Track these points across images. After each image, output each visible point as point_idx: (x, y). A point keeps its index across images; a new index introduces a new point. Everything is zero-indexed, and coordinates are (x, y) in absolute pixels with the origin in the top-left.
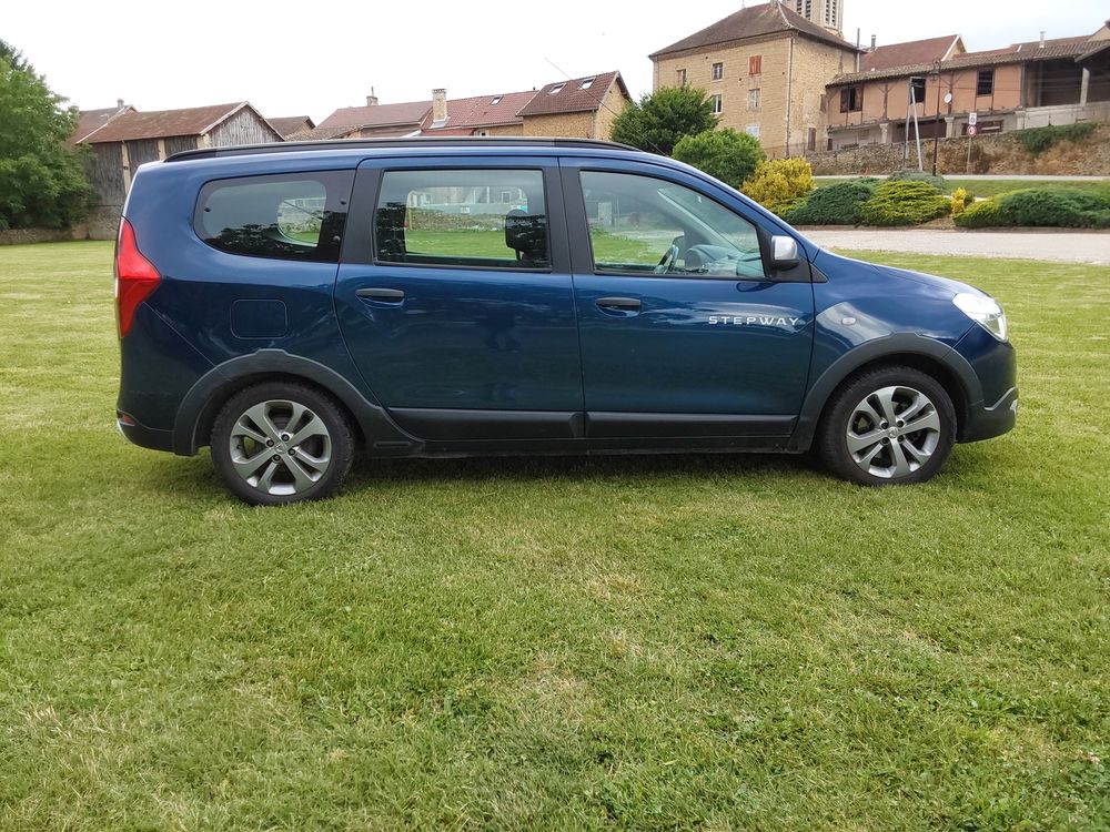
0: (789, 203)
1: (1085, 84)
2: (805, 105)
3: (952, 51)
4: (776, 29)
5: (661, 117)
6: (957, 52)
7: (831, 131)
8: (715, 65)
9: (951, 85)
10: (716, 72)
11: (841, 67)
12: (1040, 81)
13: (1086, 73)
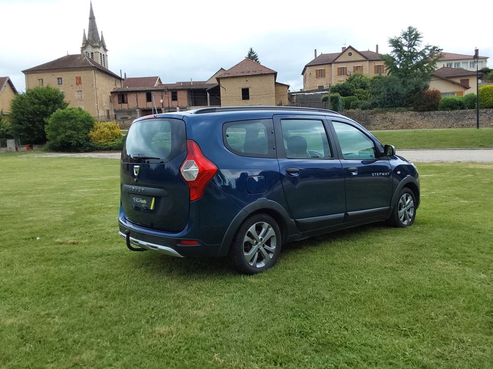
0: (113, 141)
1: (208, 99)
2: (103, 99)
3: (157, 83)
4: (86, 66)
5: (40, 100)
6: (159, 83)
7: (115, 111)
8: (58, 79)
9: (162, 96)
10: (59, 81)
11: (116, 85)
12: (193, 96)
13: (208, 94)
